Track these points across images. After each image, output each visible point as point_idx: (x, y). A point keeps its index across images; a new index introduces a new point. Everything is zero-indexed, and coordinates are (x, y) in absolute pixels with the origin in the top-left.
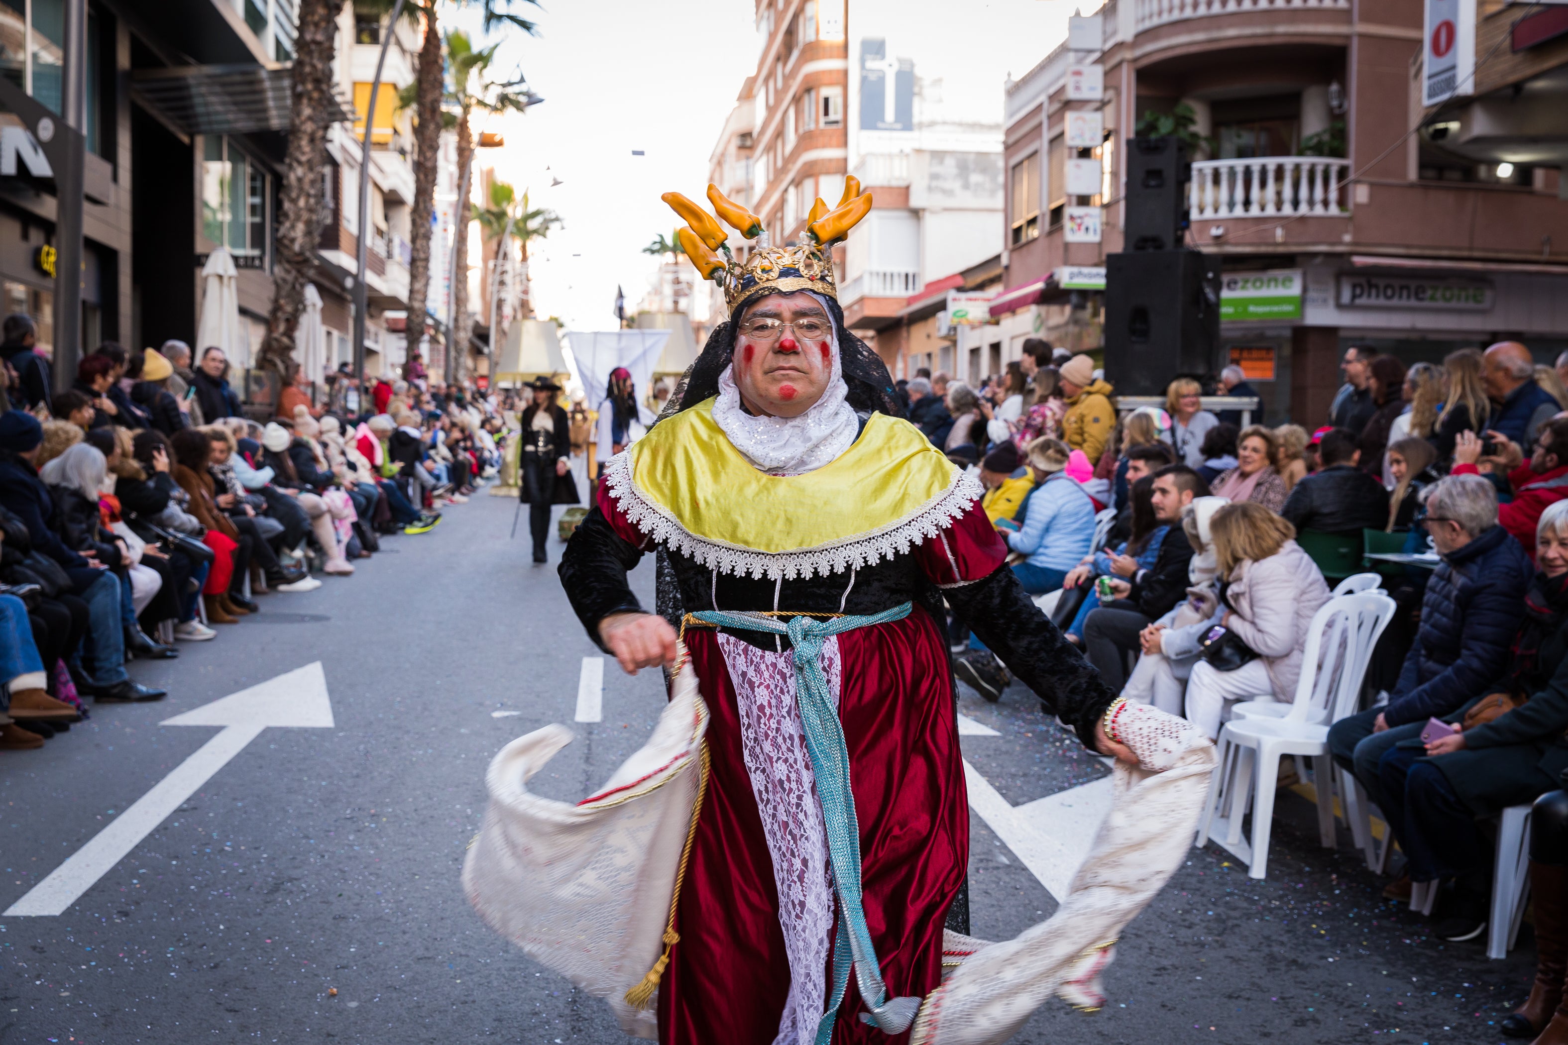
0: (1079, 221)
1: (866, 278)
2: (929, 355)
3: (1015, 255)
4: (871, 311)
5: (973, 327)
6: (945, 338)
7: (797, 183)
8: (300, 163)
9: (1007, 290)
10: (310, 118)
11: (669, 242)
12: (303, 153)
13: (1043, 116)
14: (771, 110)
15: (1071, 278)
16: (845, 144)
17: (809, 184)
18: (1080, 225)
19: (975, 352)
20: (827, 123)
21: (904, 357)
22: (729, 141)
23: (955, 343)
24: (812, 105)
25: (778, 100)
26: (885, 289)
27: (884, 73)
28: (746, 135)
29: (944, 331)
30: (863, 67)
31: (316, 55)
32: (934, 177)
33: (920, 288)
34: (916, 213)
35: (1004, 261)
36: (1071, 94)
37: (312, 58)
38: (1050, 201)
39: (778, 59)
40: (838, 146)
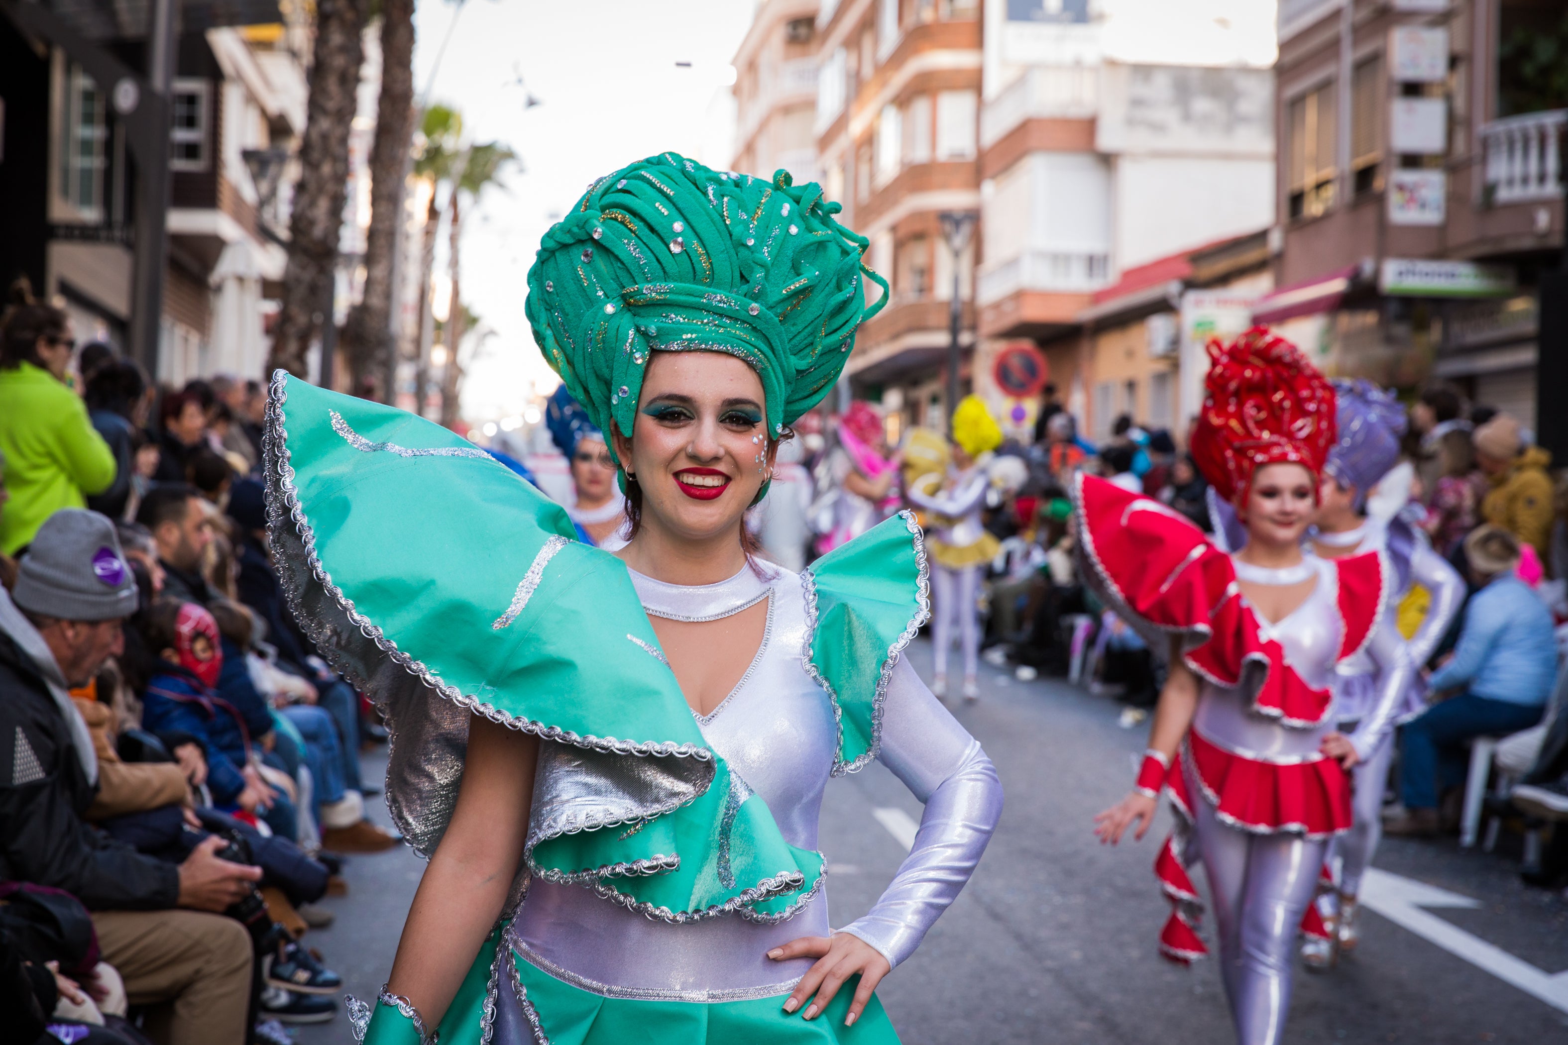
0: (1409, 191)
1: (1025, 260)
2: (1131, 386)
3: (1294, 235)
4: (1033, 312)
6: (1159, 357)
7: (903, 101)
9: (1280, 287)
13: (1343, 27)
15: (1401, 277)
16: (980, 46)
17: (921, 106)
20: (952, 11)
21: (1087, 388)
22: (770, 30)
23: (1176, 366)
26: (1054, 277)
28: (803, 22)
29: (1158, 347)
33: (1111, 278)
34: (1107, 160)
35: (1275, 241)
38: (1355, 153)
40: (968, 48)
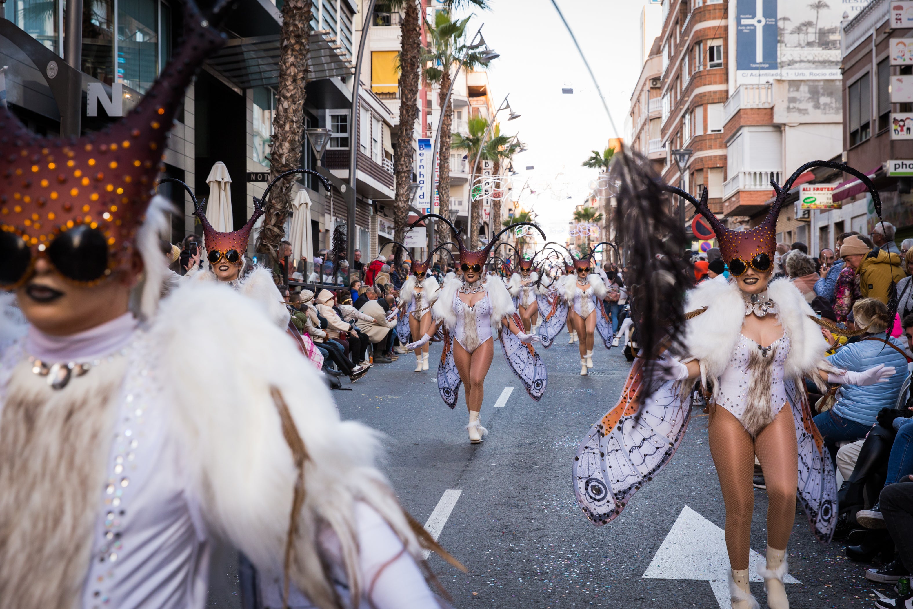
0: (902, 123)
1: (741, 176)
2: (790, 233)
3: (852, 154)
4: (745, 201)
5: (822, 211)
6: (800, 220)
7: (691, 111)
8: (286, 98)
10: (293, 64)
11: (602, 157)
12: (288, 91)
13: (873, 45)
14: (672, 59)
15: (896, 169)
16: (727, 81)
17: (699, 112)
18: (902, 127)
19: (824, 230)
20: (711, 66)
22: (645, 84)
23: (809, 223)
24: (700, 53)
25: (677, 52)
26: (755, 185)
27: (755, 27)
28: (656, 80)
29: (800, 215)
30: (738, 23)
31: (297, 17)
32: (792, 100)
34: (779, 128)
35: (844, 159)
36: (894, 25)
37: (294, 20)
38: (879, 109)
39: (677, 23)
40: (721, 83)
